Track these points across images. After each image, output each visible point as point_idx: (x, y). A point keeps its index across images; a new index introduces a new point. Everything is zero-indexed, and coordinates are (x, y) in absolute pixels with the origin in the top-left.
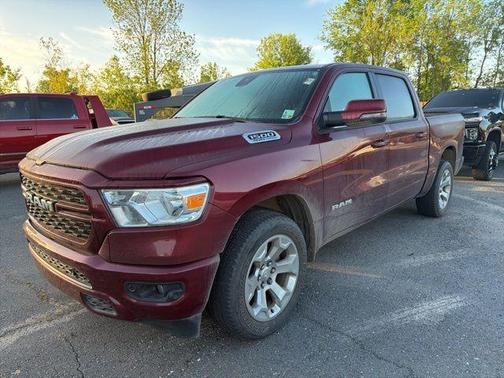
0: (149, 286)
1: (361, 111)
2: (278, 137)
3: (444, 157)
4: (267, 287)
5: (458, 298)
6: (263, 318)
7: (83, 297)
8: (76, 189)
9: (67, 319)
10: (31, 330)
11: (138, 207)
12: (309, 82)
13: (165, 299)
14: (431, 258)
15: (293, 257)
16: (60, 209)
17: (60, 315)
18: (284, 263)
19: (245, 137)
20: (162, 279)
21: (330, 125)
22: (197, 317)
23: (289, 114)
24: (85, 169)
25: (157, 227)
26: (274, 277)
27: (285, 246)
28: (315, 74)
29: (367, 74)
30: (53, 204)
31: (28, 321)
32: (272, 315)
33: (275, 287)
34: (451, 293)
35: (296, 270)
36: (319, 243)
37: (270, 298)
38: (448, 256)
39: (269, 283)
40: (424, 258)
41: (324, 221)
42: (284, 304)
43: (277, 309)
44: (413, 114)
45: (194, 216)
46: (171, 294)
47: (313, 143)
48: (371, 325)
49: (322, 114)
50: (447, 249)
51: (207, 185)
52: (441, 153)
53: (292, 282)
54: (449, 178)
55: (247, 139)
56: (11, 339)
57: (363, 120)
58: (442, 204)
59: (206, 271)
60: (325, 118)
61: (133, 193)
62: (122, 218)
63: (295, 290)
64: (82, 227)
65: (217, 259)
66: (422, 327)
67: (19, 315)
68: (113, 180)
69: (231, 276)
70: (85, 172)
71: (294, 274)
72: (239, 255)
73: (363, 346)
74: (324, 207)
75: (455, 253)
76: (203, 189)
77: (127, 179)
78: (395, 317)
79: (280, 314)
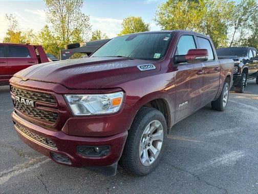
0: (90, 148)
2: (154, 68)
3: (226, 81)
4: (148, 148)
5: (241, 152)
6: (147, 164)
7: (51, 154)
8: (50, 94)
9: (37, 166)
10: (17, 173)
11: (85, 104)
12: (166, 39)
13: (100, 155)
14: (223, 132)
15: (161, 132)
16: (38, 105)
17: (32, 164)
18: (156, 135)
19: (138, 67)
21: (178, 62)
22: (115, 165)
23: (157, 56)
24: (52, 83)
25: (96, 115)
26: (151, 143)
27: (158, 126)
28: (169, 35)
29: (193, 36)
30: (34, 103)
31: (14, 168)
32: (151, 163)
33: (151, 147)
34: (237, 150)
35: (162, 139)
36: (172, 124)
37: (150, 153)
38: (231, 131)
39: (149, 146)
40: (219, 132)
41: (175, 112)
42: (156, 157)
43: (153, 159)
44: (213, 58)
45: (116, 110)
46: (103, 152)
47: (168, 71)
48: (200, 167)
49: (175, 56)
50: (230, 127)
51: (122, 92)
52: (225, 78)
53: (160, 145)
54: (227, 91)
55: (140, 69)
56: (6, 178)
57: (196, 60)
58: (224, 104)
59: (121, 139)
60: (176, 58)
61: (82, 96)
62: (76, 111)
63: (161, 149)
64: (52, 116)
65: (126, 133)
66: (227, 167)
67: (9, 165)
68: (71, 89)
69: (133, 142)
70: (55, 85)
71: (160, 141)
72: (137, 131)
73: (198, 178)
74: (176, 106)
75: (234, 129)
76: (120, 95)
78: (212, 162)
79: (154, 162)
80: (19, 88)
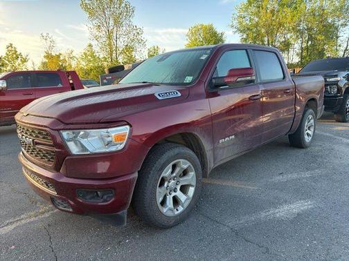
0: (91, 192)
1: (237, 76)
2: (179, 94)
4: (173, 194)
5: (309, 202)
6: (170, 214)
7: (52, 199)
8: (45, 131)
9: (47, 215)
10: (23, 222)
11: (84, 141)
12: (204, 57)
13: (102, 200)
14: (295, 176)
15: (192, 174)
16: (37, 143)
17: (43, 213)
18: (185, 178)
19: (157, 95)
20: (99, 188)
21: (217, 86)
22: (124, 213)
23: (189, 79)
24: (48, 117)
25: (95, 154)
26: (178, 188)
27: (185, 167)
28: (209, 51)
29: (246, 50)
30: (33, 140)
31: (22, 216)
32: (177, 213)
33: (179, 194)
34: (304, 199)
35: (194, 183)
36: (211, 165)
37: (176, 201)
38: (307, 174)
39: (175, 192)
40: (290, 176)
41: (214, 150)
42: (186, 205)
43: (181, 209)
44: (282, 76)
45: (120, 147)
46: (105, 197)
47: (207, 98)
48: (245, 220)
50: (308, 169)
51: (128, 127)
53: (191, 191)
54: (312, 121)
55: (158, 97)
56: (11, 227)
57: (238, 82)
58: (307, 139)
59: (129, 182)
60: (214, 81)
61: (80, 132)
62: (74, 149)
63: (193, 196)
64: (50, 155)
65: (136, 175)
66: (280, 221)
67: (17, 213)
68: (68, 124)
69: (146, 186)
70: (51, 120)
71: (192, 186)
72: (152, 172)
73: (237, 233)
74: (214, 141)
75: (313, 172)
76: (125, 130)
77: (76, 124)
78: (263, 214)
79: (183, 212)
80: (25, 126)
